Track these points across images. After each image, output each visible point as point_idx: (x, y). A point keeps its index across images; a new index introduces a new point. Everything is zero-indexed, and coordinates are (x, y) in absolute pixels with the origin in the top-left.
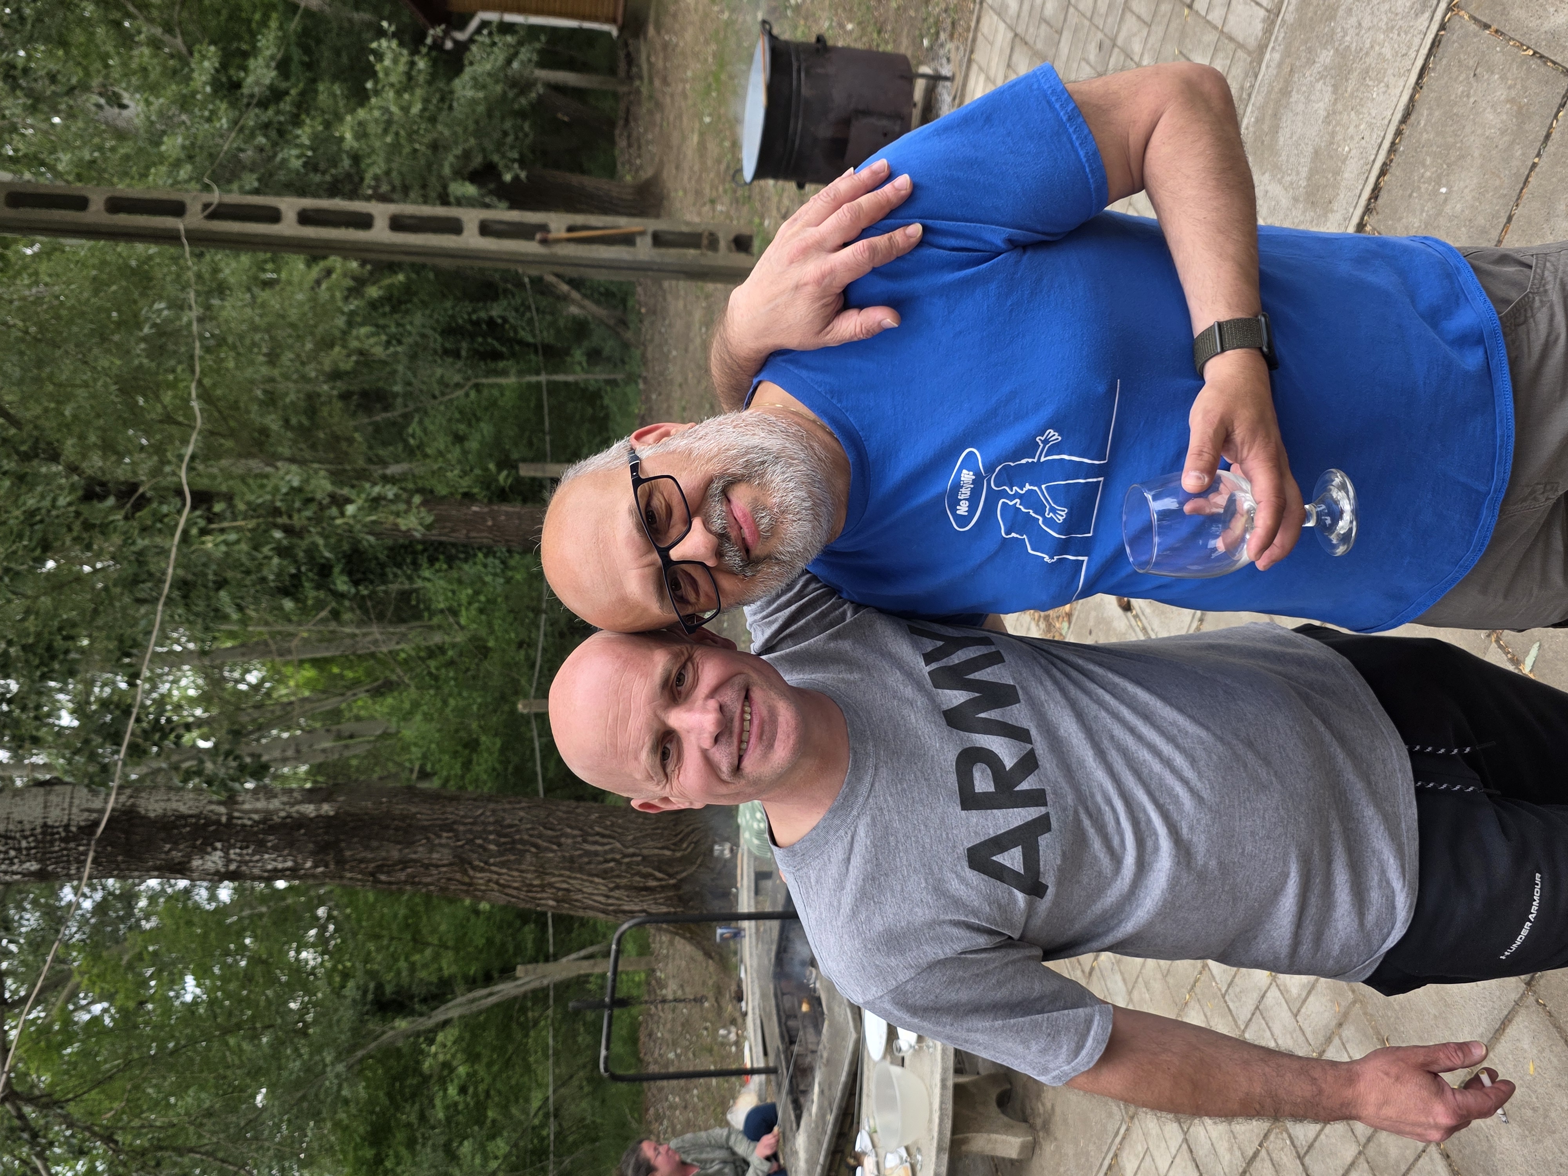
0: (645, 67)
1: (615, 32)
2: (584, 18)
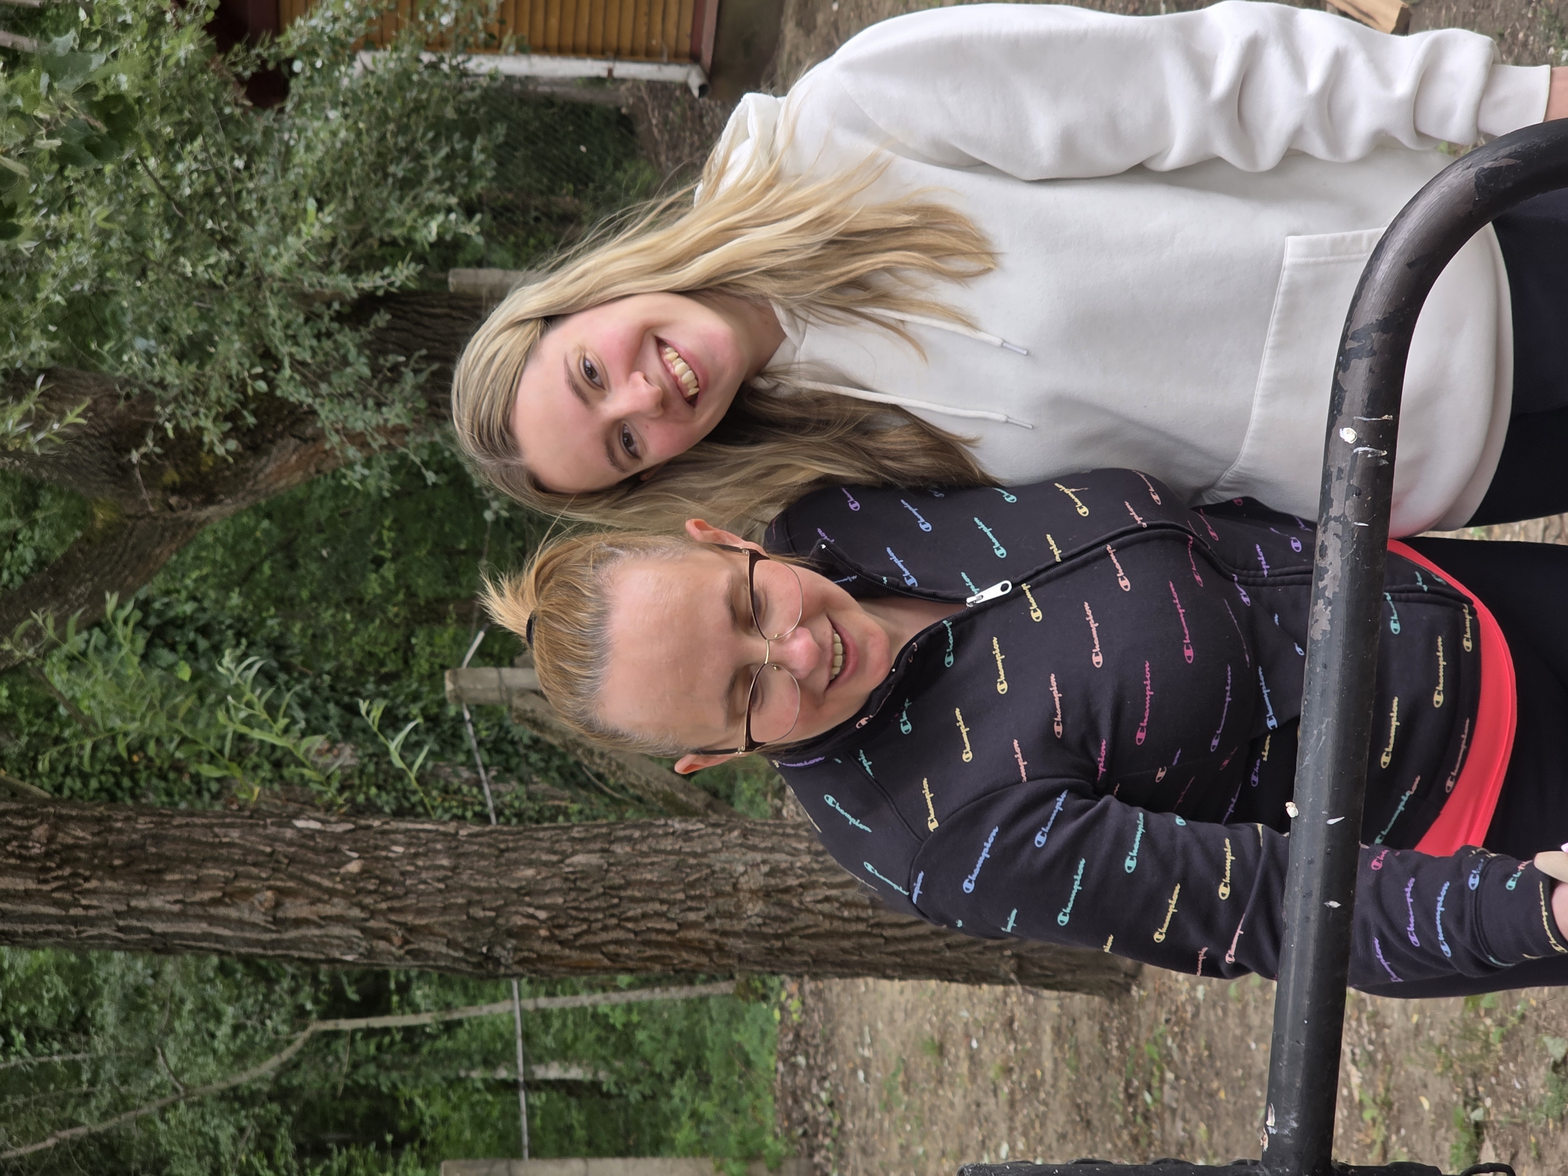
1: (695, 79)
2: (618, 54)
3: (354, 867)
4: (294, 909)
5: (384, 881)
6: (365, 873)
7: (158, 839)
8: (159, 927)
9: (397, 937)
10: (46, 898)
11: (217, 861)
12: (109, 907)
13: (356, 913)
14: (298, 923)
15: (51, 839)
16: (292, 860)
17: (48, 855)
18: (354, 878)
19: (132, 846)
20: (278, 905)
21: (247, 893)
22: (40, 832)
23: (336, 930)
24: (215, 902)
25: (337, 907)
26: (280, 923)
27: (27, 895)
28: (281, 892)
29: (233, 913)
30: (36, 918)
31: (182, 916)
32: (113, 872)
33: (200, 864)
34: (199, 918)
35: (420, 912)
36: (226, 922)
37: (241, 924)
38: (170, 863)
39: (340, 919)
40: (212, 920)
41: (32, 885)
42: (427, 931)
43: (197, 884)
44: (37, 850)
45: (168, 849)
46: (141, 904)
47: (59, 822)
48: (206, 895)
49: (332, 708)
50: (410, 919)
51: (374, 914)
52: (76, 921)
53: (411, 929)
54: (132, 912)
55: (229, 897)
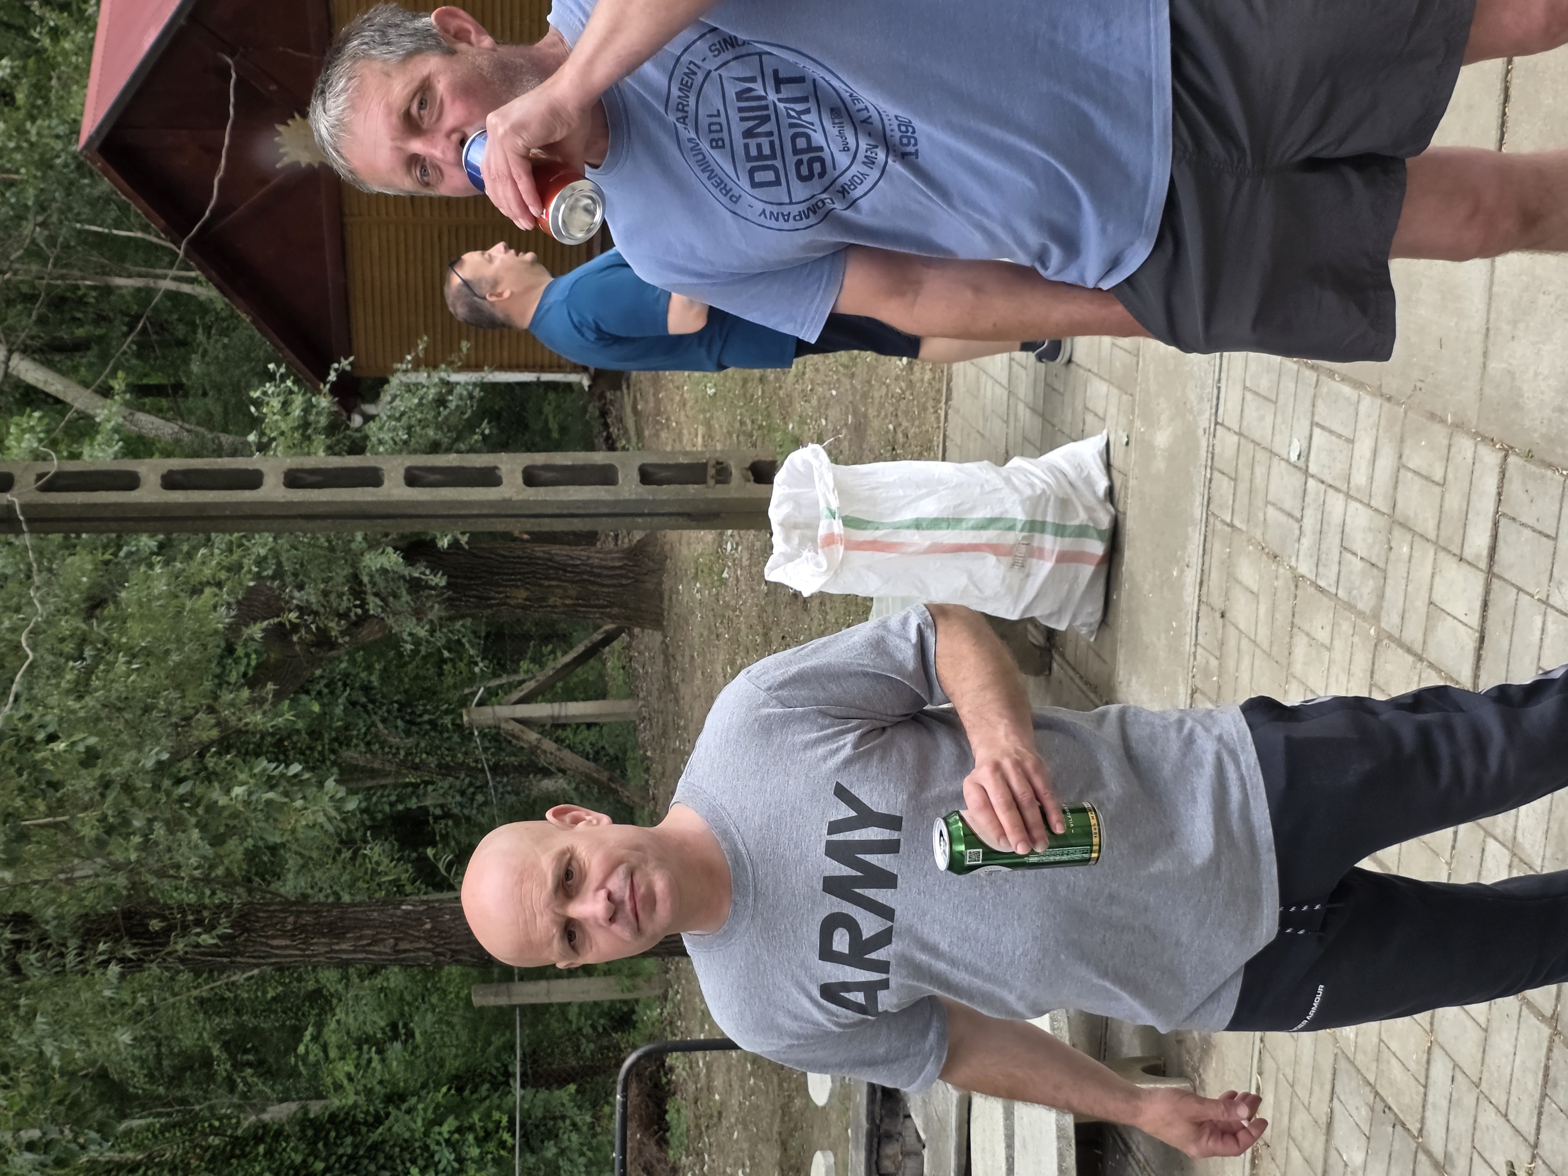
0: (630, 423)
1: (586, 383)
2: (542, 369)
3: (428, 926)
4: (404, 946)
5: (441, 932)
6: (433, 929)
7: (342, 919)
8: (344, 956)
9: (449, 955)
10: (295, 948)
11: (368, 927)
12: (323, 950)
13: (430, 946)
14: (405, 951)
15: (295, 923)
16: (401, 924)
17: (295, 929)
18: (429, 931)
19: (331, 923)
20: (396, 945)
21: (383, 940)
22: (291, 919)
23: (422, 953)
24: (369, 945)
25: (422, 944)
26: (398, 952)
27: (286, 947)
28: (397, 939)
29: (376, 949)
30: (290, 956)
31: (354, 951)
32: (324, 935)
33: (361, 929)
34: (362, 952)
35: (458, 944)
36: (373, 953)
37: (380, 953)
38: (349, 929)
39: (423, 949)
40: (367, 952)
41: (288, 942)
42: (461, 952)
43: (361, 938)
44: (289, 927)
45: (346, 922)
46: (337, 948)
47: (299, 914)
48: (365, 942)
49: (399, 723)
50: (453, 947)
51: (438, 946)
52: (308, 956)
53: (454, 951)
54: (332, 951)
55: (375, 942)
